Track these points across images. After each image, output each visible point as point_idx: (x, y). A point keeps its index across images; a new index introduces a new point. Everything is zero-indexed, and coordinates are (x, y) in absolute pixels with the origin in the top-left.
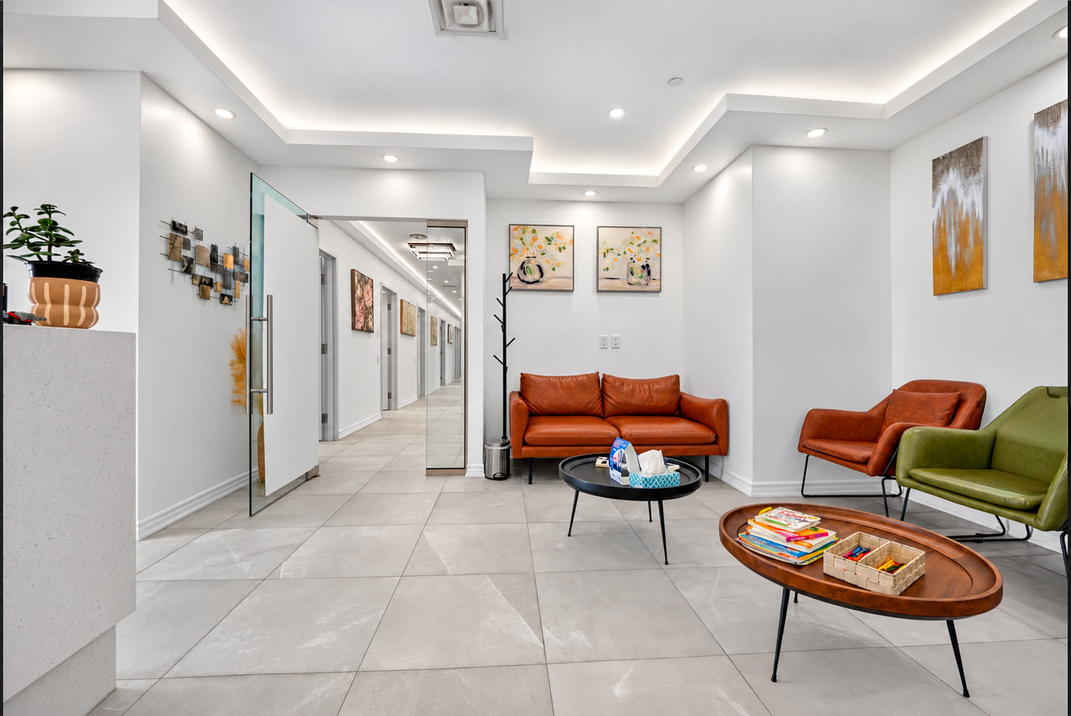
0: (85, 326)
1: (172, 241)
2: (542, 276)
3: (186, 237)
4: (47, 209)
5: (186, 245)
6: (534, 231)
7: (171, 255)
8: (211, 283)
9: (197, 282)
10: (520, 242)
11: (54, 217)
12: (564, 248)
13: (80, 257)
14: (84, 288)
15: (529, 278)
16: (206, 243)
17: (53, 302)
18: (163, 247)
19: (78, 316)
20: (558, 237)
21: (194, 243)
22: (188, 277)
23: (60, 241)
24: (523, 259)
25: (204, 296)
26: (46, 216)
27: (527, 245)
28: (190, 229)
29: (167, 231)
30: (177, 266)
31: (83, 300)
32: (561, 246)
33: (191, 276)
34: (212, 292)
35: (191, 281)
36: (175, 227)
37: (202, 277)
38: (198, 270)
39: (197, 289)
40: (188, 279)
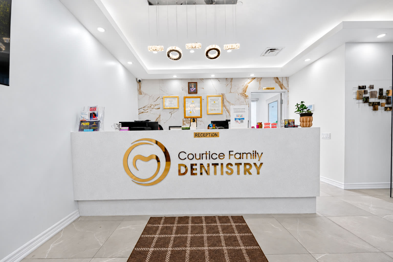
0: (309, 126)
1: (359, 94)
3: (365, 90)
4: (302, 102)
5: (365, 92)
7: (358, 98)
8: (379, 104)
9: (371, 105)
11: (303, 103)
13: (310, 110)
14: (305, 118)
16: (376, 89)
17: (303, 122)
18: (354, 96)
19: (307, 124)
21: (369, 91)
23: (306, 108)
25: (375, 109)
26: (302, 104)
28: (368, 86)
29: (356, 90)
30: (361, 101)
31: (305, 121)
33: (368, 103)
34: (379, 107)
35: (368, 105)
36: (360, 88)
37: (373, 103)
38: (371, 100)
39: (372, 107)
40: (367, 104)
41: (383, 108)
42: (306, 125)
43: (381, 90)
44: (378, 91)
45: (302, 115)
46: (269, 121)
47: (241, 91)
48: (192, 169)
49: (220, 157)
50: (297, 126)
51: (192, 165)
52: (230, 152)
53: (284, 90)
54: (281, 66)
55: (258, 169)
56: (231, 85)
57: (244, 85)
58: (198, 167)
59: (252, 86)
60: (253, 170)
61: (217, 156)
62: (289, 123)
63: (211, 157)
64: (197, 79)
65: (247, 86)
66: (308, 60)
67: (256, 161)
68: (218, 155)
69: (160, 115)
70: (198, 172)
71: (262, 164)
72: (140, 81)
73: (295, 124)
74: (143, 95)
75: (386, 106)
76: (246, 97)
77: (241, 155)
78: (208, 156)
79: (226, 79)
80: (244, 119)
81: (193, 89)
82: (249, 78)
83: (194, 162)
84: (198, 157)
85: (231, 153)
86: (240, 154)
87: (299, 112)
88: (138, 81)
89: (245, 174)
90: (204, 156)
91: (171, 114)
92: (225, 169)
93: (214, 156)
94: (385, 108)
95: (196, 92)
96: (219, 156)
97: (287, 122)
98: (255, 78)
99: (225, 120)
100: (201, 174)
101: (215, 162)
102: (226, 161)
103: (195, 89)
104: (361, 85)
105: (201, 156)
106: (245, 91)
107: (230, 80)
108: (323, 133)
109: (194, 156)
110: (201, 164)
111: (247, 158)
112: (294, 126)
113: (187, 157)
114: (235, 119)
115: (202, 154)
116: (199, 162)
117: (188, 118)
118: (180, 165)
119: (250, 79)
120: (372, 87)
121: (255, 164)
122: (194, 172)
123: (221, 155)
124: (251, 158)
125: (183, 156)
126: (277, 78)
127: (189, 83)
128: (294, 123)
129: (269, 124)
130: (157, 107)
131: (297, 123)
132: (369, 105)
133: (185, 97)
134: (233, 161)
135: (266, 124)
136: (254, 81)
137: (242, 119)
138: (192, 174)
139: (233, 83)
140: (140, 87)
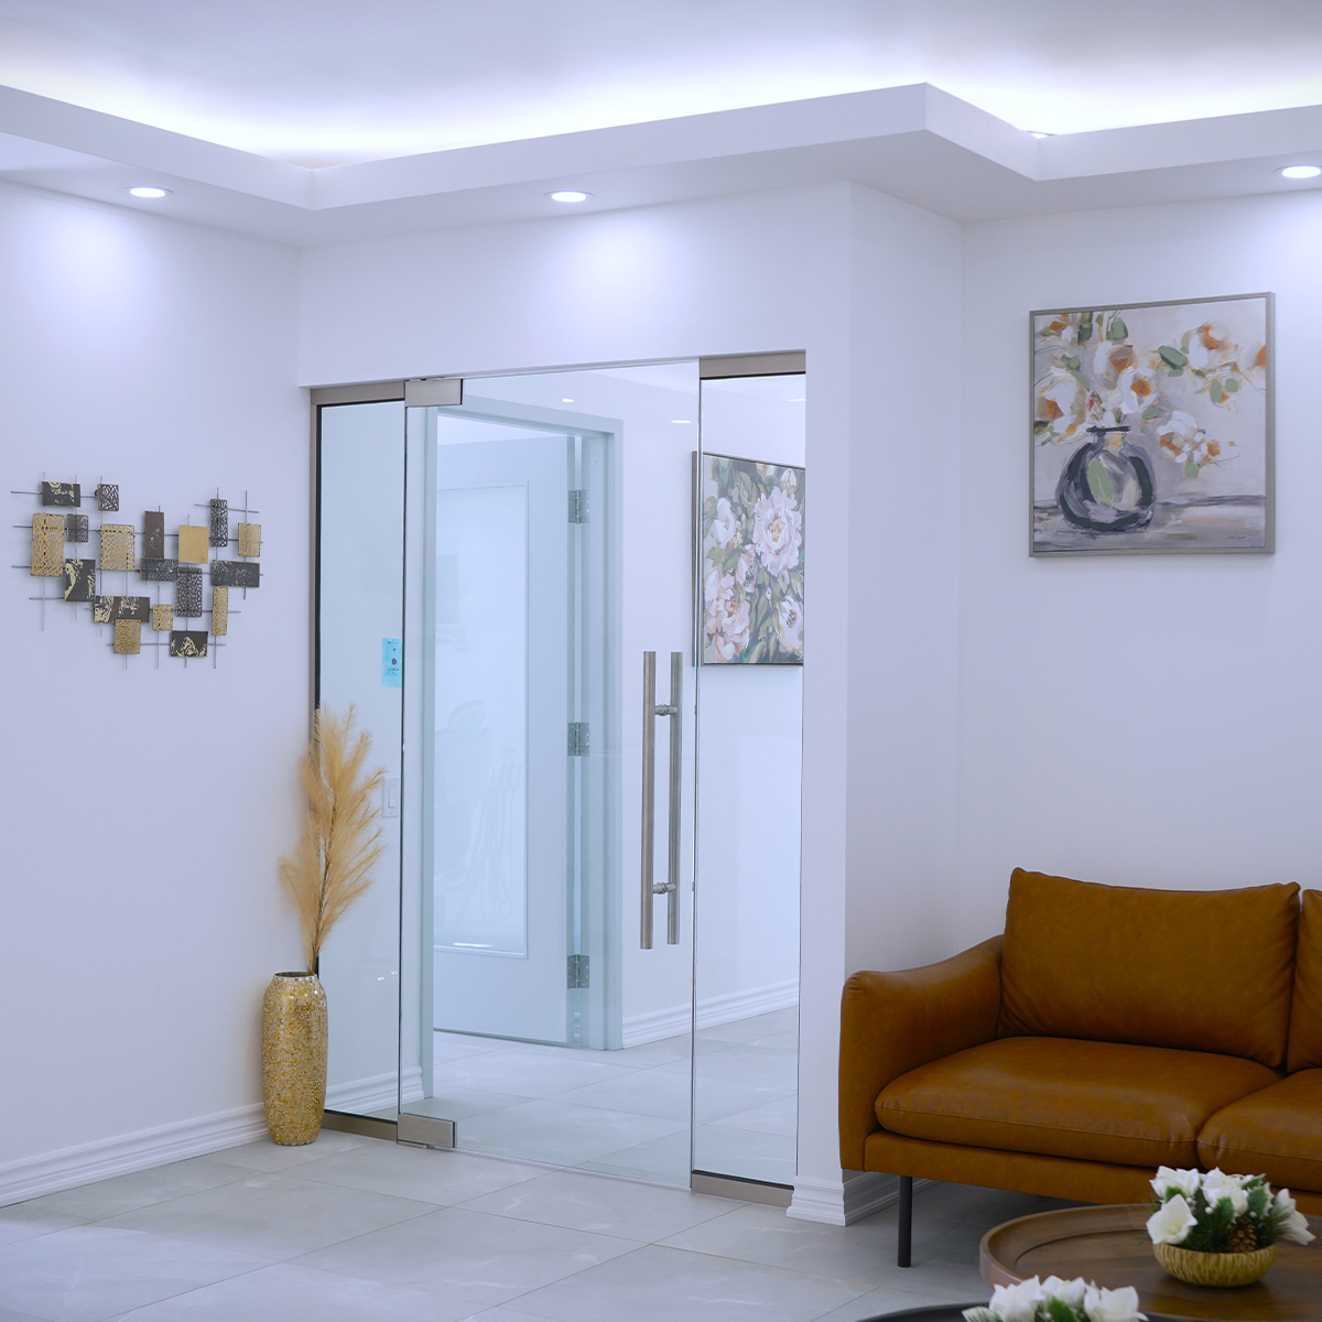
2: (1148, 500)
3: (76, 511)
6: (1119, 332)
7: (39, 566)
8: (143, 611)
9: (106, 616)
12: (1232, 384)
16: (130, 513)
18: (17, 549)
20: (1210, 343)
21: (96, 521)
25: (124, 646)
28: (87, 490)
30: (51, 590)
32: (1221, 379)
33: (87, 605)
34: (145, 634)
35: (88, 614)
36: (48, 495)
37: (117, 600)
39: (107, 633)
40: (82, 610)
41: (165, 637)
43: (153, 521)
44: (138, 525)
75: (179, 624)
94: (173, 635)
104: (57, 478)
120: (107, 498)
132: (96, 616)
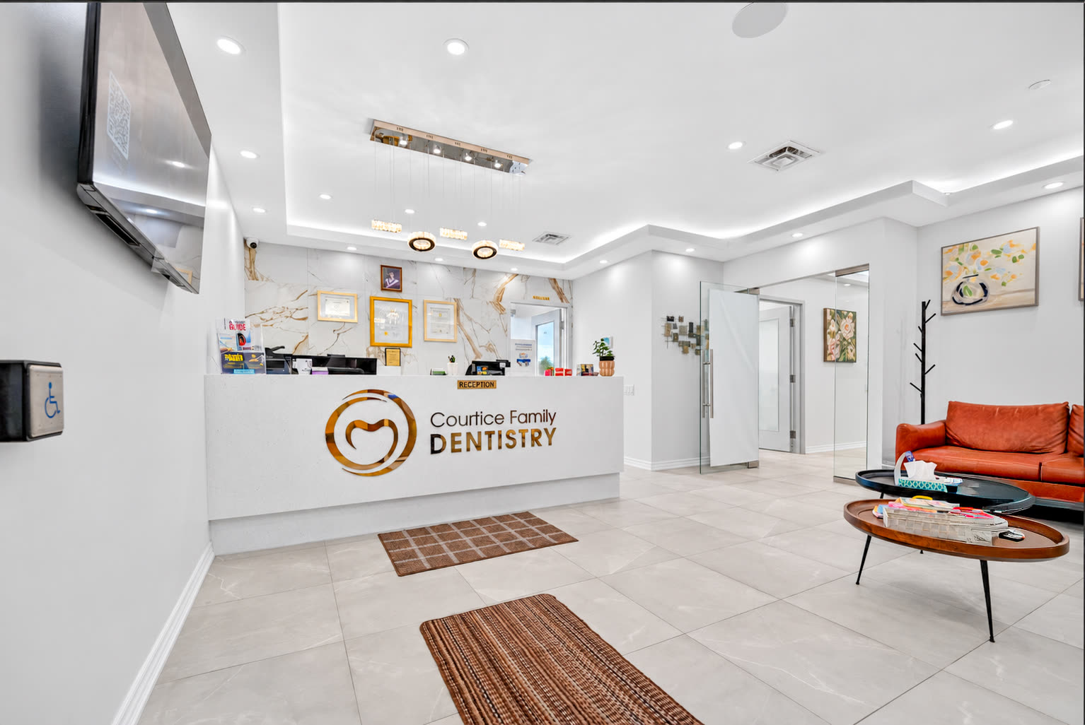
0: (611, 376)
1: (668, 328)
2: (985, 296)
3: (674, 322)
5: (675, 327)
6: (975, 247)
7: (667, 334)
8: (689, 344)
9: (681, 345)
10: (956, 263)
11: (604, 342)
12: (1021, 257)
13: (611, 351)
14: (605, 363)
15: (968, 298)
16: (686, 323)
17: (603, 369)
18: (663, 331)
20: (1012, 246)
21: (679, 324)
22: (676, 344)
23: (606, 349)
24: (960, 279)
25: (685, 352)
26: (602, 342)
27: (965, 264)
28: (676, 317)
29: (664, 322)
30: (670, 339)
31: (607, 368)
32: (1017, 255)
34: (689, 349)
36: (668, 319)
37: (683, 342)
38: (681, 338)
39: (681, 349)
41: (693, 350)
42: (608, 373)
43: (691, 324)
44: (688, 325)
45: (603, 359)
46: (560, 365)
47: (492, 297)
48: (454, 443)
49: (497, 421)
50: (597, 374)
51: (453, 435)
52: (511, 411)
53: (565, 304)
54: (563, 260)
55: (550, 437)
56: (474, 282)
57: (499, 287)
58: (463, 438)
59: (512, 288)
60: (544, 439)
61: (493, 420)
62: (587, 370)
63: (484, 421)
64: (403, 261)
65: (504, 289)
66: (604, 262)
67: (547, 425)
68: (494, 417)
69: (307, 336)
70: (463, 446)
71: (554, 429)
72: (254, 245)
73: (595, 371)
74: (260, 283)
75: (697, 348)
76: (503, 310)
77: (528, 417)
78: (479, 418)
79: (464, 268)
80: (529, 361)
81: (392, 281)
82: (506, 273)
83: (457, 429)
84: (463, 422)
85: (514, 414)
86: (526, 415)
87: (597, 354)
88: (249, 246)
89: (533, 445)
90: (474, 419)
91: (338, 334)
92: (505, 440)
93: (489, 420)
94: (696, 350)
95: (397, 288)
96: (496, 419)
97: (584, 368)
98: (517, 275)
99: (495, 361)
100: (468, 450)
101: (490, 428)
102: (505, 427)
103: (397, 281)
104: (670, 315)
105: (468, 421)
106: (499, 299)
107: (471, 272)
108: (627, 385)
109: (458, 420)
110: (469, 434)
111: (535, 421)
112: (592, 375)
113: (445, 422)
114: (518, 360)
115: (471, 417)
116: (464, 430)
117: (379, 346)
118: (433, 437)
119: (509, 275)
120: (681, 319)
121: (546, 430)
122: (457, 447)
123: (498, 419)
124: (541, 421)
125: (438, 420)
126: (555, 280)
127: (382, 266)
128: (592, 369)
129: (562, 370)
130: (300, 315)
131: (597, 369)
132: (679, 346)
133: (372, 299)
134: (516, 426)
135: (557, 370)
136: (516, 281)
137: (527, 361)
138: (453, 450)
139: (476, 279)
140: (252, 262)
